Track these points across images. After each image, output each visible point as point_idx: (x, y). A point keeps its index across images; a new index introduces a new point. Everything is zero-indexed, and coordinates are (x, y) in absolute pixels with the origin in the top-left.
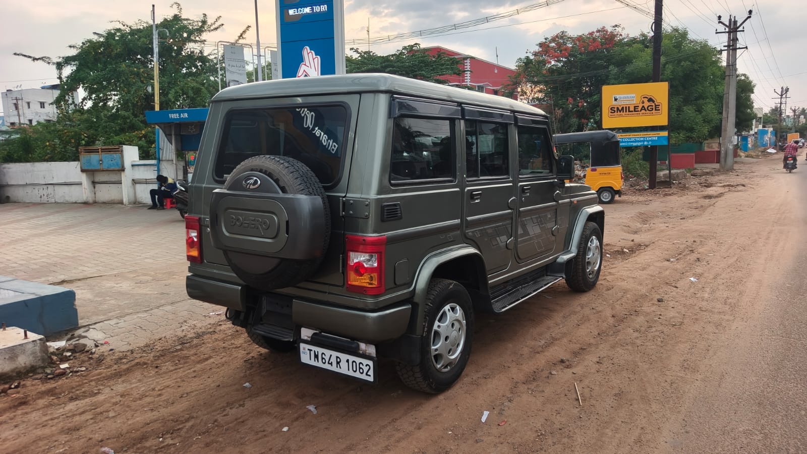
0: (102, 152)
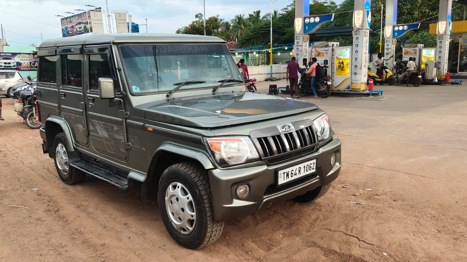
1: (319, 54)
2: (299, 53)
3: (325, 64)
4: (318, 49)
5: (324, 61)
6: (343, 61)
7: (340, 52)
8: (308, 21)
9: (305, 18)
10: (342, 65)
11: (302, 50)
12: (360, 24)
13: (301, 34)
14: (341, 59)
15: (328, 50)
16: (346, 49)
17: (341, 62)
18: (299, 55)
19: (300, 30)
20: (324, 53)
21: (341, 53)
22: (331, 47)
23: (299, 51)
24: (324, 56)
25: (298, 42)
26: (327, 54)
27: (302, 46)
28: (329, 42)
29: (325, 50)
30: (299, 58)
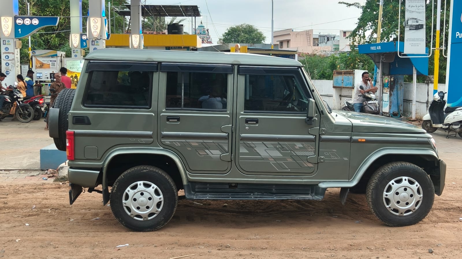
0: (344, 74)
1: (42, 65)
2: (9, 62)
3: (52, 78)
4: (41, 60)
5: (51, 74)
6: (76, 75)
7: (71, 64)
8: (22, 22)
9: (16, 18)
10: (76, 80)
11: (14, 59)
12: (98, 33)
13: (12, 38)
14: (74, 72)
15: (55, 61)
16: (80, 61)
17: (74, 76)
18: (10, 66)
19: (10, 32)
20: (50, 64)
21: (73, 65)
22: (60, 57)
23: (9, 60)
24: (49, 67)
25: (7, 49)
26: (55, 66)
27: (13, 53)
28: (58, 52)
29: (51, 61)
30: (10, 68)
